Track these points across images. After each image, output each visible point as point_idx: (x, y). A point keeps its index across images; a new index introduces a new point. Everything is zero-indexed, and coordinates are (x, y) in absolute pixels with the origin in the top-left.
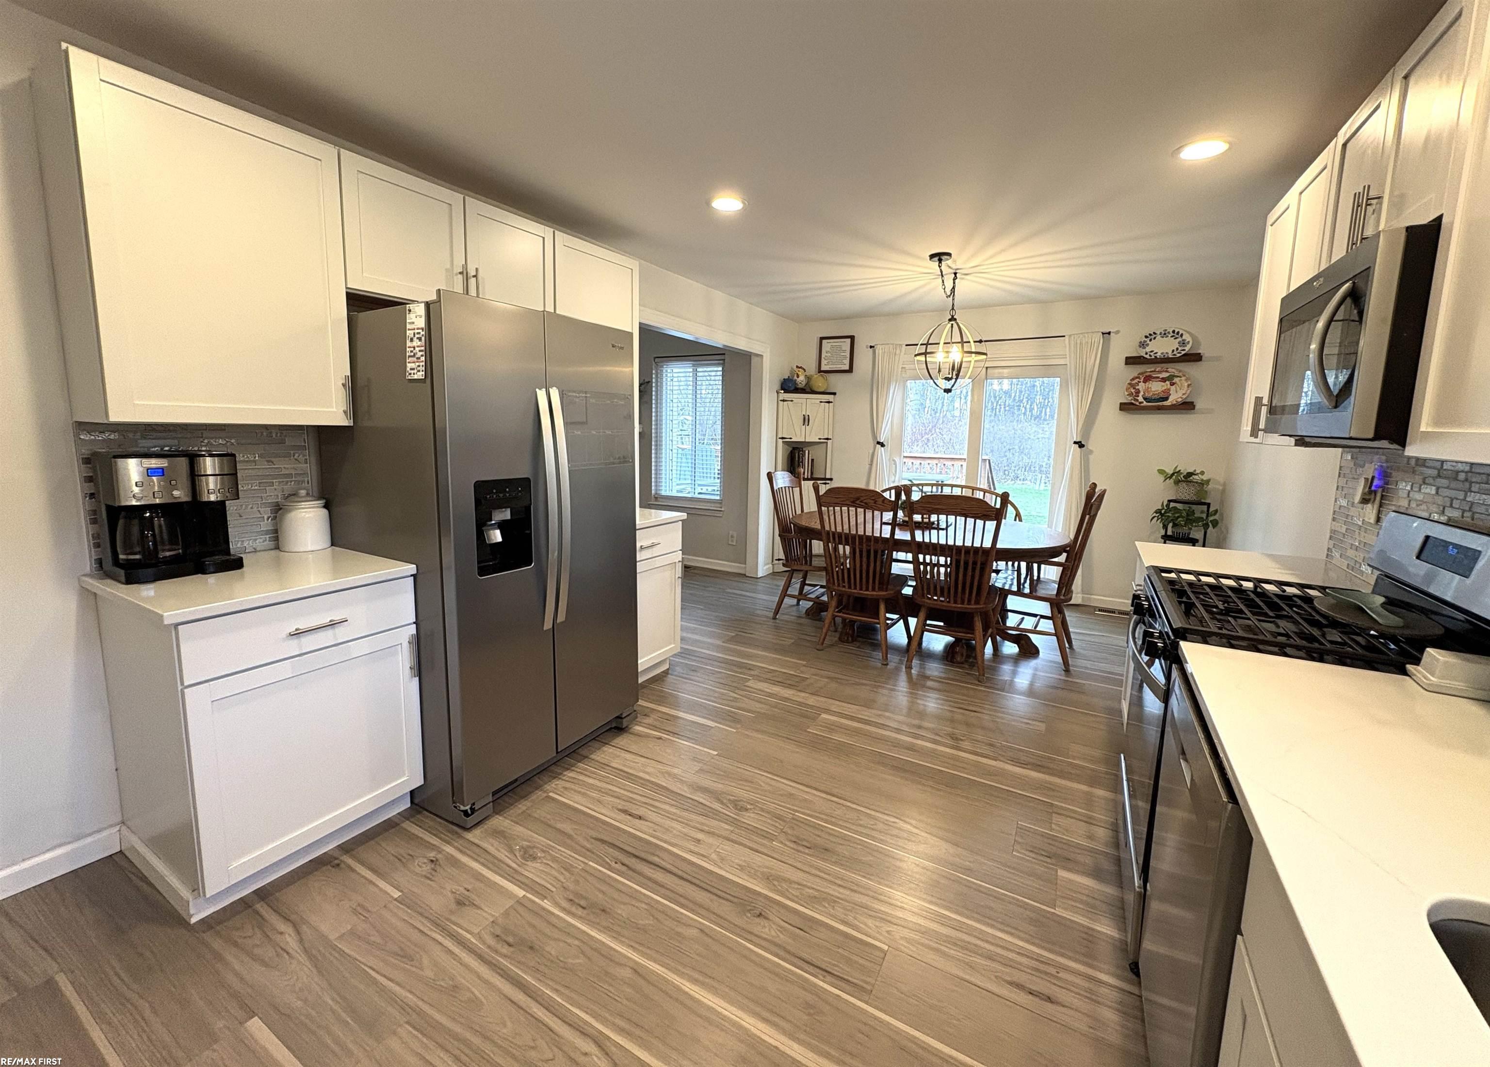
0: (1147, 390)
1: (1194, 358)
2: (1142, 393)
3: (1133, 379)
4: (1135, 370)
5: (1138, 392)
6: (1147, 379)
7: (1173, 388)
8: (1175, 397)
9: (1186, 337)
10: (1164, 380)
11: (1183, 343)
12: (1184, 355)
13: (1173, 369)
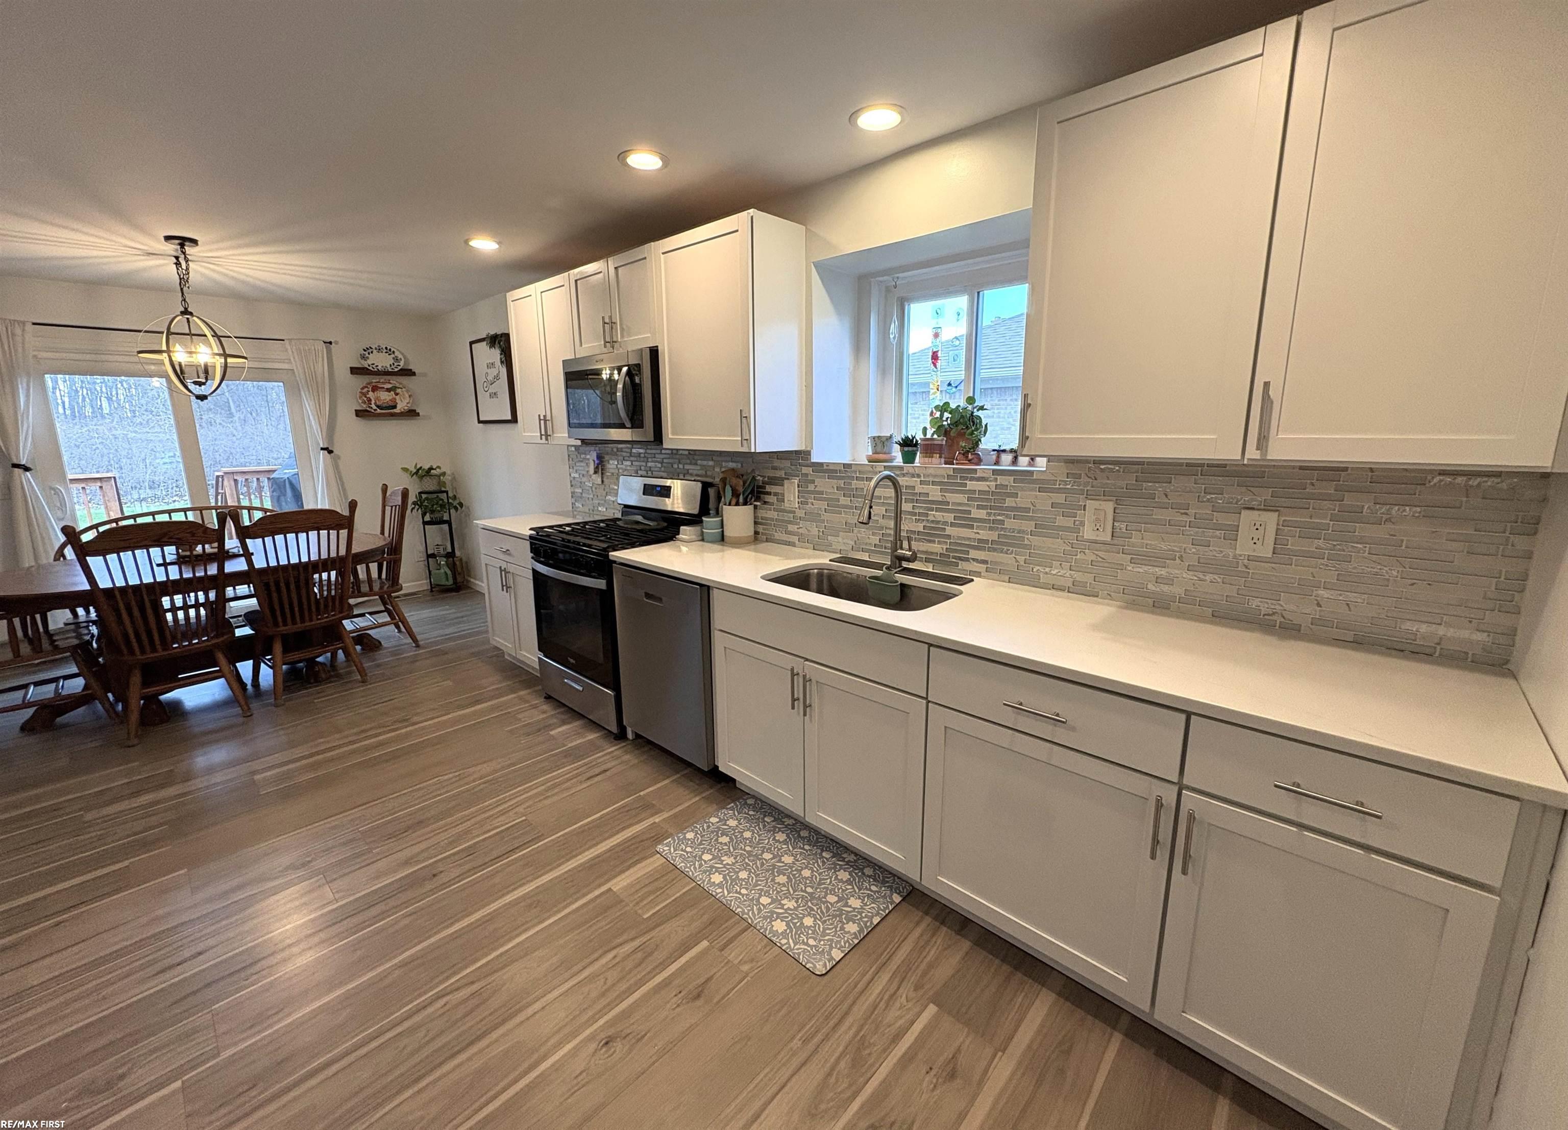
0: (377, 398)
1: (407, 372)
2: (373, 402)
3: (363, 389)
4: (361, 381)
5: (369, 400)
6: (375, 389)
7: (397, 397)
8: (401, 406)
9: (397, 353)
10: (389, 390)
11: (396, 359)
12: (401, 370)
13: (395, 381)
